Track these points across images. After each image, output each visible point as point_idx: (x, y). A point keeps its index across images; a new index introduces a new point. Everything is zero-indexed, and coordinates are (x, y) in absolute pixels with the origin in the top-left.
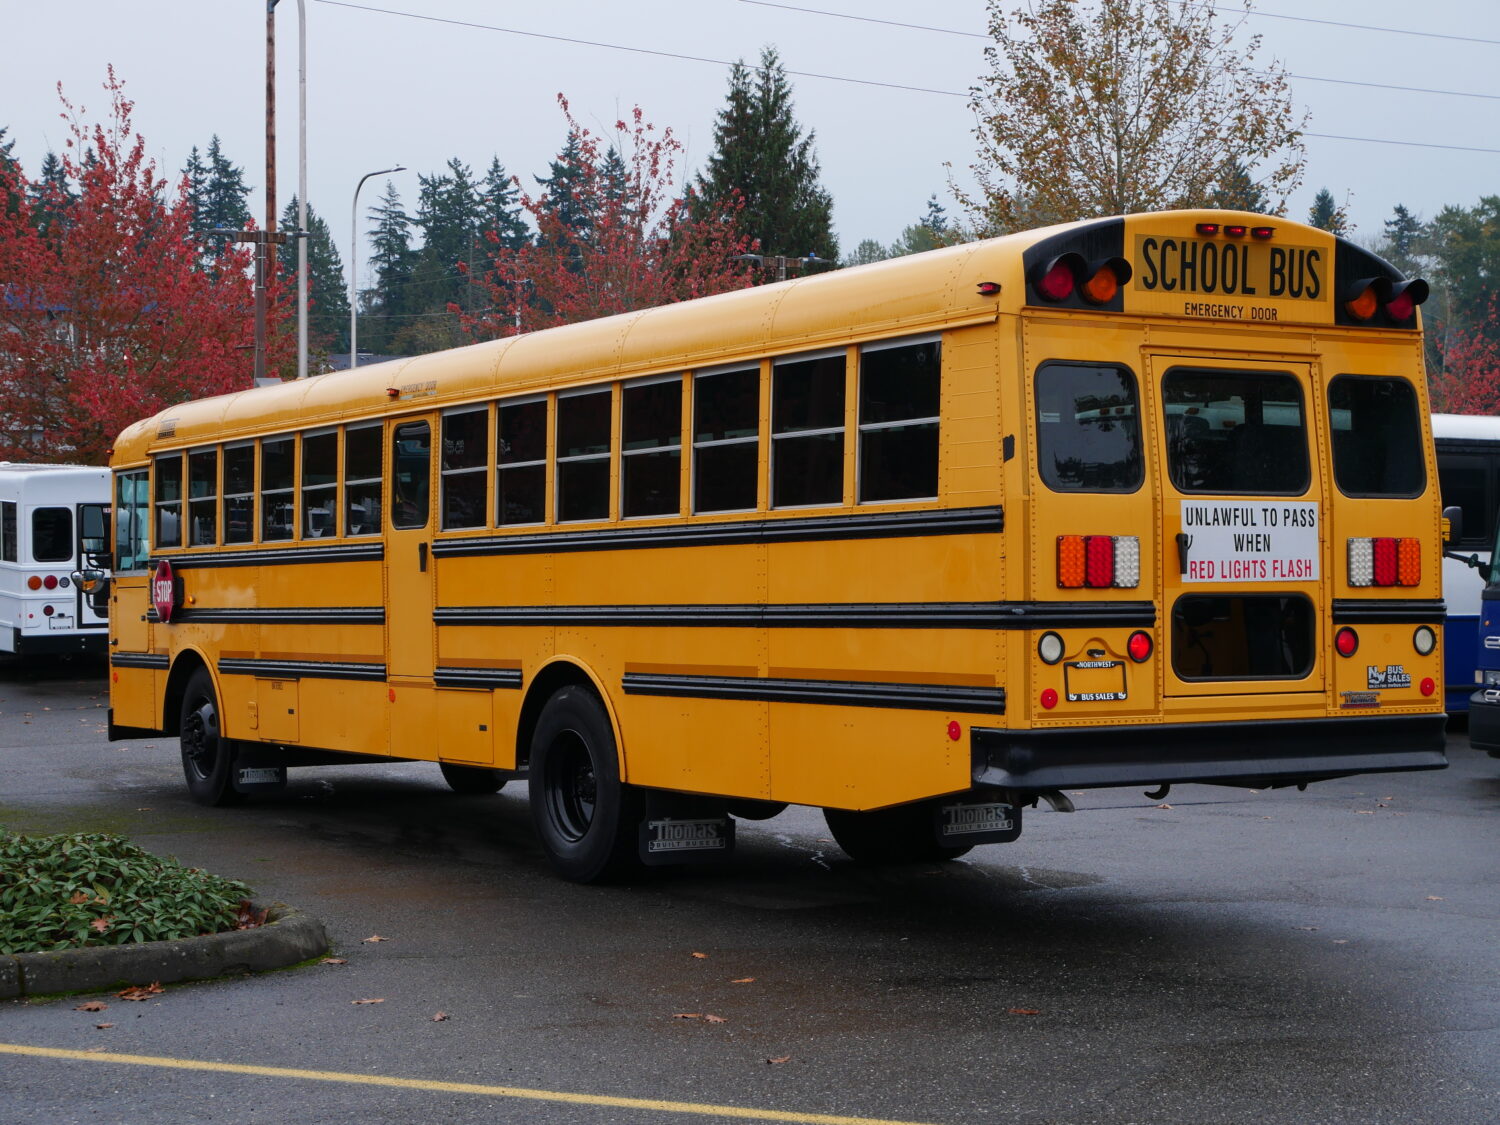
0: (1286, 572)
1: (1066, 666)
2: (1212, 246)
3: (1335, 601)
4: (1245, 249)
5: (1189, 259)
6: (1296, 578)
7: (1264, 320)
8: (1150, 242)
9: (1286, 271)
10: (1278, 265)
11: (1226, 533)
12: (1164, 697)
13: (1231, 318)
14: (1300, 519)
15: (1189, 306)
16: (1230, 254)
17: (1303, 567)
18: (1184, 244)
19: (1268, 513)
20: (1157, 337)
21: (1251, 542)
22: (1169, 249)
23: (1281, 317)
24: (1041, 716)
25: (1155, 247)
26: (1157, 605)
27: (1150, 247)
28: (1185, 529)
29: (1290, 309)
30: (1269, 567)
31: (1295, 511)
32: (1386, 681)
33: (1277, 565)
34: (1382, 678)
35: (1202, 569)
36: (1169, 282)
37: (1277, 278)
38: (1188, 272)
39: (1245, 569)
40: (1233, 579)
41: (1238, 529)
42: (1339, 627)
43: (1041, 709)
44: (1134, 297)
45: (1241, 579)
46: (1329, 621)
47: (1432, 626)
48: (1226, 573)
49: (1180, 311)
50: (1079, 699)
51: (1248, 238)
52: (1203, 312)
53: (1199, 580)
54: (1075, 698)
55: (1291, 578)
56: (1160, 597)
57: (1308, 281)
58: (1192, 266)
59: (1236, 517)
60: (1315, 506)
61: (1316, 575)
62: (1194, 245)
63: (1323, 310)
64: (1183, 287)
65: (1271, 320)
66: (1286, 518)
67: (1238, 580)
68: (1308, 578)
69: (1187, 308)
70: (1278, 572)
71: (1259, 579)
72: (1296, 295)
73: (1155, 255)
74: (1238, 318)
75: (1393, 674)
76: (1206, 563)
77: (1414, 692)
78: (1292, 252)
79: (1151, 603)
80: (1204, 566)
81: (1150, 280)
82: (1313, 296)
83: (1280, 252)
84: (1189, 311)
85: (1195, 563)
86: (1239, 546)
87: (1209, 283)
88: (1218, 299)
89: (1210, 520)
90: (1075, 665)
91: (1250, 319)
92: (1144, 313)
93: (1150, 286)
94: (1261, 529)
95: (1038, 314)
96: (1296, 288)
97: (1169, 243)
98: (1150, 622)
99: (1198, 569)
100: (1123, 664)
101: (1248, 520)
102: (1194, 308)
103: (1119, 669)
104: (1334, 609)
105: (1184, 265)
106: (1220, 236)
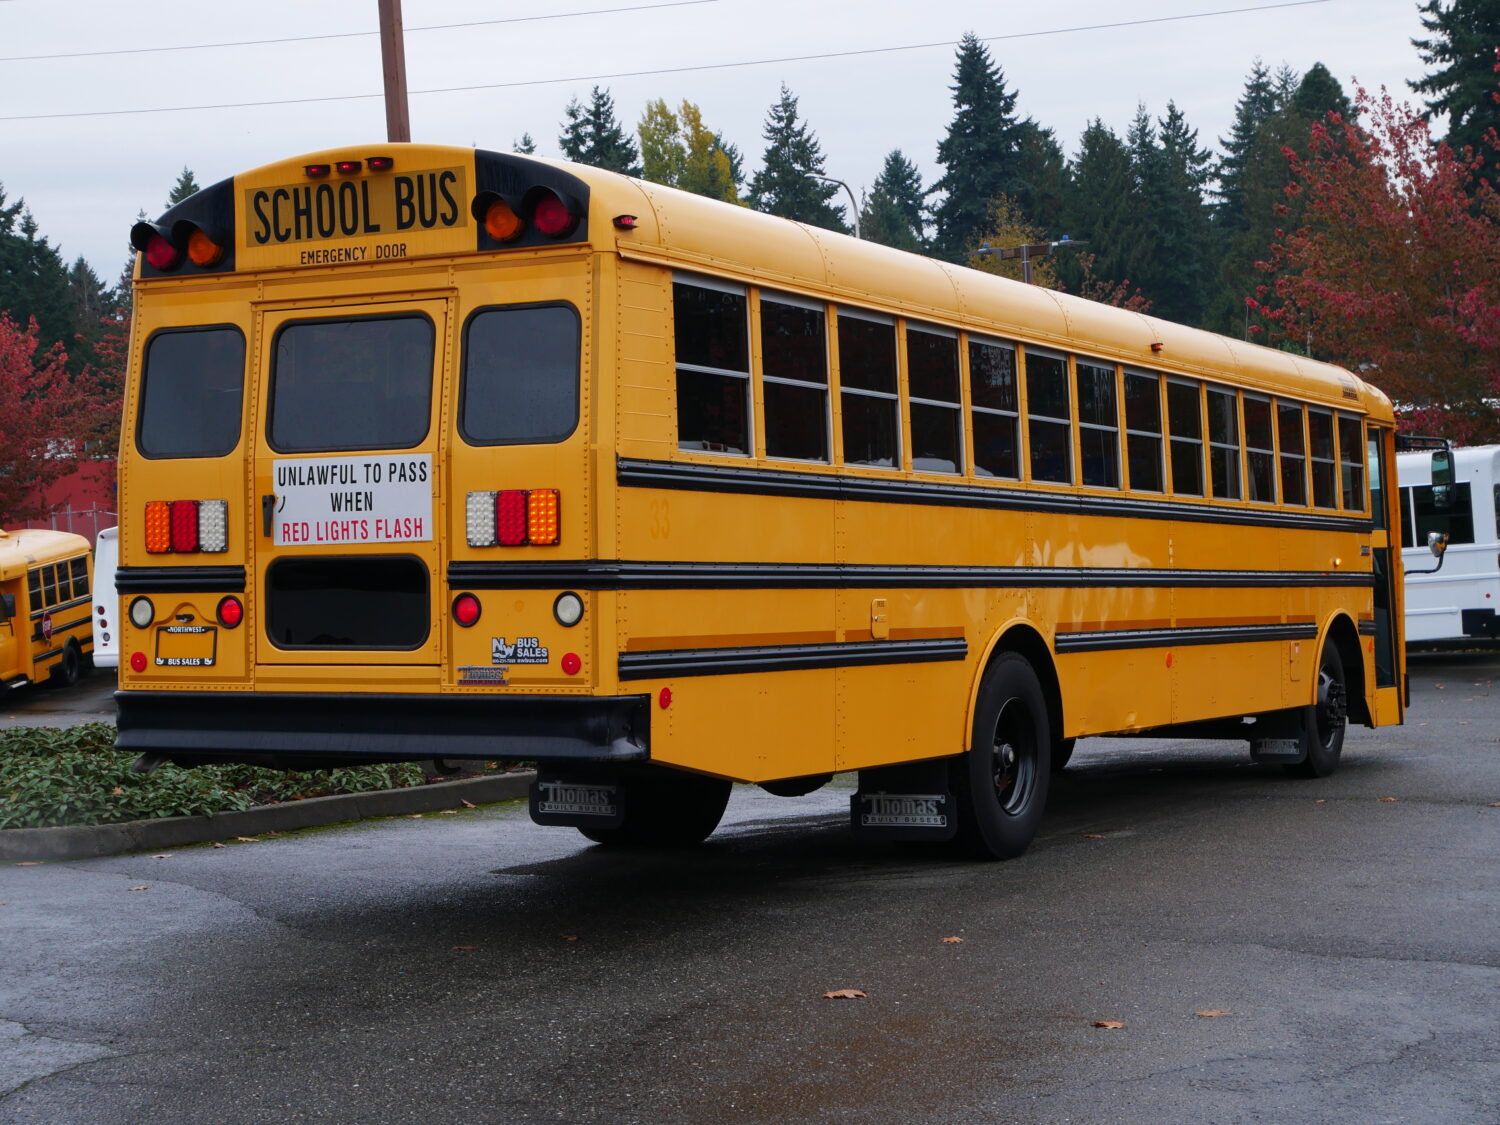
0: (391, 531)
1: (159, 630)
2: (328, 189)
3: (452, 563)
4: (365, 185)
5: (303, 206)
6: (404, 539)
7: (391, 257)
8: (261, 195)
9: (415, 200)
10: (405, 194)
11: (322, 493)
12: (257, 664)
13: (352, 260)
14: (408, 473)
15: (306, 255)
16: (348, 193)
17: (412, 526)
18: (296, 191)
19: (371, 469)
20: (272, 293)
21: (351, 501)
22: (281, 199)
23: (410, 252)
24: (132, 678)
25: (266, 199)
26: (249, 570)
27: (261, 200)
28: (278, 491)
29: (419, 241)
30: (371, 528)
31: (403, 465)
32: (515, 656)
33: (380, 525)
34: (510, 651)
35: (295, 532)
36: (282, 232)
37: (406, 209)
38: (303, 219)
39: (343, 530)
40: (331, 541)
41: (336, 487)
42: (456, 593)
43: (132, 672)
44: (247, 256)
45: (340, 541)
46: (445, 586)
47: (581, 592)
48: (322, 534)
49: (295, 261)
50: (166, 663)
51: (365, 171)
52: (320, 259)
53: (292, 543)
54: (162, 662)
55: (398, 539)
56: (252, 562)
57: (443, 207)
58: (307, 212)
59: (334, 474)
60: (428, 458)
61: (428, 534)
62: (307, 190)
63: (464, 236)
64: (298, 236)
65: (399, 257)
66: (391, 473)
67: (336, 542)
68: (419, 538)
69: (303, 258)
70: (382, 533)
71: (359, 540)
72: (428, 224)
73: (267, 208)
74: (360, 260)
75: (524, 648)
76: (300, 525)
77: (555, 669)
78: (420, 178)
79: (242, 567)
80: (298, 528)
81: (263, 235)
82: (449, 222)
83: (408, 181)
84: (305, 260)
85: (288, 525)
86: (336, 504)
87: (326, 227)
88: (338, 243)
89: (305, 479)
90: (166, 629)
91: (374, 258)
92: (256, 269)
93: (262, 240)
94: (362, 486)
95: (151, 285)
96: (428, 217)
97: (281, 192)
98: (241, 587)
99: (291, 532)
100: (216, 631)
101: (347, 477)
102: (311, 256)
103: (211, 634)
104: (450, 572)
105: (298, 213)
106: (334, 175)
